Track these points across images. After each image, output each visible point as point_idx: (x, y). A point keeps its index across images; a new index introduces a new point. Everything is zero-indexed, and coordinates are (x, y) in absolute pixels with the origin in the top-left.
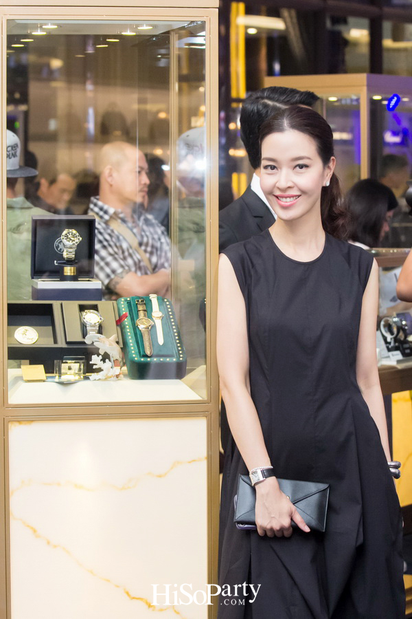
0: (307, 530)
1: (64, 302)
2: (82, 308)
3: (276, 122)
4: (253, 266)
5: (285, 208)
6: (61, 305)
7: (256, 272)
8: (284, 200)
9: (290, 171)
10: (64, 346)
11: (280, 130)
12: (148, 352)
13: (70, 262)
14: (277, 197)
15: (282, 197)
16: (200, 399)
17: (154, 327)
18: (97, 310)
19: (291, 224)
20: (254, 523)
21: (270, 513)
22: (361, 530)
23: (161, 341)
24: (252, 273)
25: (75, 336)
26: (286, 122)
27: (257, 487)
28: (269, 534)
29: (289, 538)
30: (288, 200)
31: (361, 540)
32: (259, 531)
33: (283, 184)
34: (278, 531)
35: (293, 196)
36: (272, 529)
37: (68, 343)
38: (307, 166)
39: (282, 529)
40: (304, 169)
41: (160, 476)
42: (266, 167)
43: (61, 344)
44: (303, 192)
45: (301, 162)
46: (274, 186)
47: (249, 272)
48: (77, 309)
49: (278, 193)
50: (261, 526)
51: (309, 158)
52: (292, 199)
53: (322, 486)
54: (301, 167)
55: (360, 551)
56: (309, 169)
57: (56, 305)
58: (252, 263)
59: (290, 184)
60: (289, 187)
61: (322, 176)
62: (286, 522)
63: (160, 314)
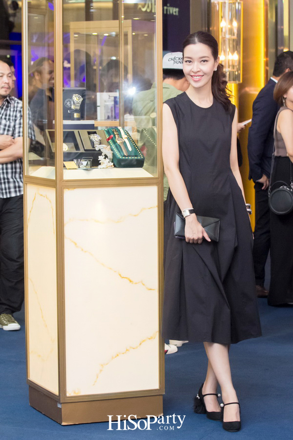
0: (209, 240)
1: (79, 130)
2: (89, 133)
3: (191, 39)
4: (180, 109)
5: (196, 81)
6: (79, 132)
7: (182, 112)
8: (195, 77)
9: (199, 64)
10: (84, 152)
11: (194, 43)
12: (126, 155)
13: (76, 111)
14: (192, 76)
15: (195, 76)
16: (153, 176)
17: (125, 142)
18: (96, 134)
19: (198, 90)
20: (184, 237)
21: (193, 231)
22: (236, 239)
23: (130, 149)
24: (180, 112)
25: (88, 146)
26: (196, 39)
27: (186, 218)
28: (191, 242)
29: (201, 244)
30: (198, 77)
31: (236, 244)
32: (187, 240)
33: (195, 70)
34: (196, 240)
35: (200, 76)
36: (193, 239)
37: (85, 150)
38: (207, 61)
39: (198, 239)
40: (205, 62)
41: (135, 216)
42: (186, 61)
43: (82, 150)
44: (205, 74)
45: (204, 59)
46: (191, 71)
47: (179, 113)
48: (87, 133)
49: (192, 74)
50: (188, 238)
51: (208, 57)
52: (199, 77)
53: (217, 220)
54: (204, 61)
55: (236, 250)
56: (208, 63)
57: (76, 131)
58: (180, 108)
59: (199, 70)
60: (198, 71)
61: (214, 66)
62: (200, 236)
63: (126, 136)
